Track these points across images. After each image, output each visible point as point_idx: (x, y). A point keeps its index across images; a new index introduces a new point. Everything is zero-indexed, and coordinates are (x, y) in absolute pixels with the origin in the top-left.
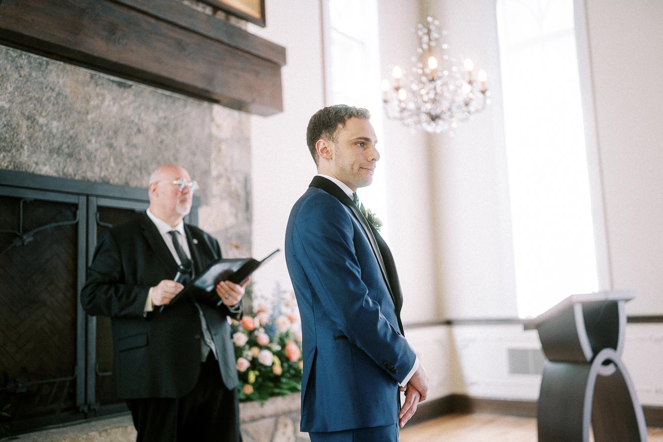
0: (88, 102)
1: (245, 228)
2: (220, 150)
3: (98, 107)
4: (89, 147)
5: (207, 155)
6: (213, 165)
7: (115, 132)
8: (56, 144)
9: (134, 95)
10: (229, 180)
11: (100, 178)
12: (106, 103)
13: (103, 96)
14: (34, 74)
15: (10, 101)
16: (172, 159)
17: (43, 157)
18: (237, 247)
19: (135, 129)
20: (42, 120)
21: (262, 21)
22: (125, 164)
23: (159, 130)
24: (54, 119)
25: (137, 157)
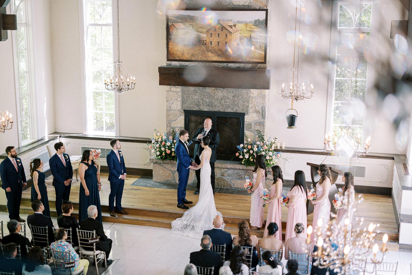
0: (215, 93)
1: (262, 120)
2: (252, 100)
3: (217, 94)
4: (215, 104)
5: (248, 102)
6: (250, 104)
7: (222, 100)
8: (208, 104)
9: (227, 90)
10: (256, 108)
11: (218, 110)
12: (219, 93)
13: (218, 92)
14: (203, 90)
15: (198, 97)
16: (237, 104)
17: (205, 107)
18: (259, 125)
19: (227, 98)
20: (205, 99)
21: (265, 62)
22: (224, 106)
23: (233, 97)
24: (207, 99)
25: (227, 105)
